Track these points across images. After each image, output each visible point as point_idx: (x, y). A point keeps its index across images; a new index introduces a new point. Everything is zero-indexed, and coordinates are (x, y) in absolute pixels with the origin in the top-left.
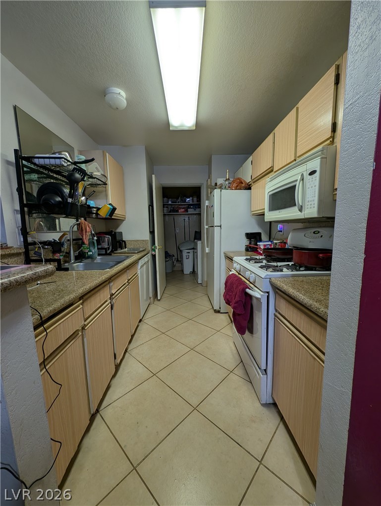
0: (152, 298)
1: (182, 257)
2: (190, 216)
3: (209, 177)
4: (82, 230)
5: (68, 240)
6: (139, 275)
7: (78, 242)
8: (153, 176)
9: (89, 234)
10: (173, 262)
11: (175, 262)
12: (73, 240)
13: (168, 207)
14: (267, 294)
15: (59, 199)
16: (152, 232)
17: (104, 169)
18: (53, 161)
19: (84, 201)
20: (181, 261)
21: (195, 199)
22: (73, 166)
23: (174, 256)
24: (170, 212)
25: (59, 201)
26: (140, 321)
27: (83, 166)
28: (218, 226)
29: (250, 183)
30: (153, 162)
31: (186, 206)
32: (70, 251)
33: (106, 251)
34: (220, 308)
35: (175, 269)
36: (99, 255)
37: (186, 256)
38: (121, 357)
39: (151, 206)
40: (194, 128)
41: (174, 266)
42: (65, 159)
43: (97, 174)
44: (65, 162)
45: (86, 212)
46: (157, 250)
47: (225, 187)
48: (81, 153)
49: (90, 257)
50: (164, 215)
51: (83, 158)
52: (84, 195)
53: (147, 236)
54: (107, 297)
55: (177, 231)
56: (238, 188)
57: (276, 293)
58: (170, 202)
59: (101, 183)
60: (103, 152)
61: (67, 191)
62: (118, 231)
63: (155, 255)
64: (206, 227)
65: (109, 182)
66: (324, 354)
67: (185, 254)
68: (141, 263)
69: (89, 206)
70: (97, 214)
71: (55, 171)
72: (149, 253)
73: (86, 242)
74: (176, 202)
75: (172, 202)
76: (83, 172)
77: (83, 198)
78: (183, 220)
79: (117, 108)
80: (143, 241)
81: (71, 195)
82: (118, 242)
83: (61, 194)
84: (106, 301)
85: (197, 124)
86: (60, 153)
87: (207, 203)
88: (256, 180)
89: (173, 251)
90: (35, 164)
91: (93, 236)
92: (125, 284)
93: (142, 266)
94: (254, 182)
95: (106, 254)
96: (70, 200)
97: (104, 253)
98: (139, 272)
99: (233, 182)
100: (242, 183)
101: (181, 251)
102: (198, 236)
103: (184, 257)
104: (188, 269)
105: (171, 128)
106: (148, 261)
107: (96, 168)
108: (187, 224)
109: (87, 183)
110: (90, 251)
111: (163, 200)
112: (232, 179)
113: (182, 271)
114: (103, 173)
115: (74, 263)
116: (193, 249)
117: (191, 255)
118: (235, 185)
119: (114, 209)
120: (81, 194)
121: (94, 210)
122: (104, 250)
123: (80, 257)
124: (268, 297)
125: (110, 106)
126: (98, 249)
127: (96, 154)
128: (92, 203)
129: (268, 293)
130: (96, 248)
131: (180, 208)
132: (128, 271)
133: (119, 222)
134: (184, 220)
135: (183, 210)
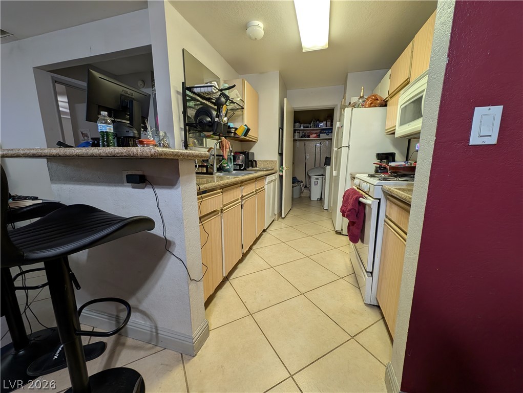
0: (277, 216)
1: (310, 184)
2: (322, 141)
3: (344, 97)
4: (223, 147)
5: (213, 155)
6: (266, 190)
7: (220, 157)
8: (285, 99)
9: (228, 150)
10: (301, 188)
11: (303, 188)
12: (217, 155)
13: (299, 133)
14: (379, 201)
15: (209, 119)
16: (281, 154)
17: (243, 95)
18: (206, 89)
19: (226, 121)
20: (309, 188)
21: (329, 123)
22: (220, 92)
23: (302, 182)
24: (301, 137)
25: (209, 122)
26: (264, 231)
27: (226, 92)
28: (346, 147)
29: (387, 99)
30: (286, 86)
31: (318, 131)
32: (214, 164)
33: (240, 167)
34: (342, 230)
35: (302, 195)
36: (234, 170)
37: (315, 182)
38: (247, 249)
39: (281, 128)
40: (327, 47)
41: (301, 192)
42: (215, 87)
43: (236, 99)
44: (214, 89)
45: (227, 132)
46: (284, 171)
47: (358, 106)
48: (225, 82)
49: (228, 171)
50: (295, 141)
51: (227, 86)
52: (226, 116)
53: (276, 158)
54: (239, 196)
55: (307, 157)
56: (372, 105)
57: (387, 199)
58: (302, 128)
59: (239, 107)
60: (243, 80)
61: (214, 113)
62: (251, 151)
63: (282, 176)
64: (335, 149)
65: (246, 107)
66: (406, 234)
67: (313, 180)
68: (268, 179)
69: (229, 126)
70: (235, 133)
71: (207, 98)
72: (276, 173)
73: (226, 157)
74: (308, 127)
75: (304, 127)
76: (227, 98)
77: (225, 119)
78: (314, 146)
79: (256, 39)
80: (272, 161)
81: (218, 116)
82: (250, 161)
83: (210, 116)
84: (238, 200)
85: (330, 42)
86: (211, 82)
87: (338, 124)
88: (393, 95)
89: (301, 177)
90: (194, 93)
91: (231, 151)
92: (253, 192)
93: (269, 183)
94: (391, 98)
95: (240, 170)
96: (216, 120)
97: (238, 168)
98: (266, 187)
99: (368, 99)
100: (378, 100)
101: (310, 177)
102: (328, 161)
103: (313, 183)
104: (315, 196)
105: (304, 50)
106: (275, 180)
107: (237, 94)
108: (318, 150)
109: (229, 107)
110: (228, 166)
111: (294, 125)
112: (366, 97)
113: (310, 197)
114: (241, 99)
115: (216, 173)
116: (322, 175)
117: (320, 181)
118: (369, 102)
119: (248, 130)
120: (224, 115)
121: (233, 130)
122: (238, 166)
123: (220, 169)
124: (379, 204)
125: (250, 38)
126: (234, 165)
127: (237, 82)
128: (231, 125)
129: (380, 199)
130: (233, 163)
131: (312, 134)
132: (256, 182)
133: (251, 143)
134: (316, 145)
135: (315, 135)
